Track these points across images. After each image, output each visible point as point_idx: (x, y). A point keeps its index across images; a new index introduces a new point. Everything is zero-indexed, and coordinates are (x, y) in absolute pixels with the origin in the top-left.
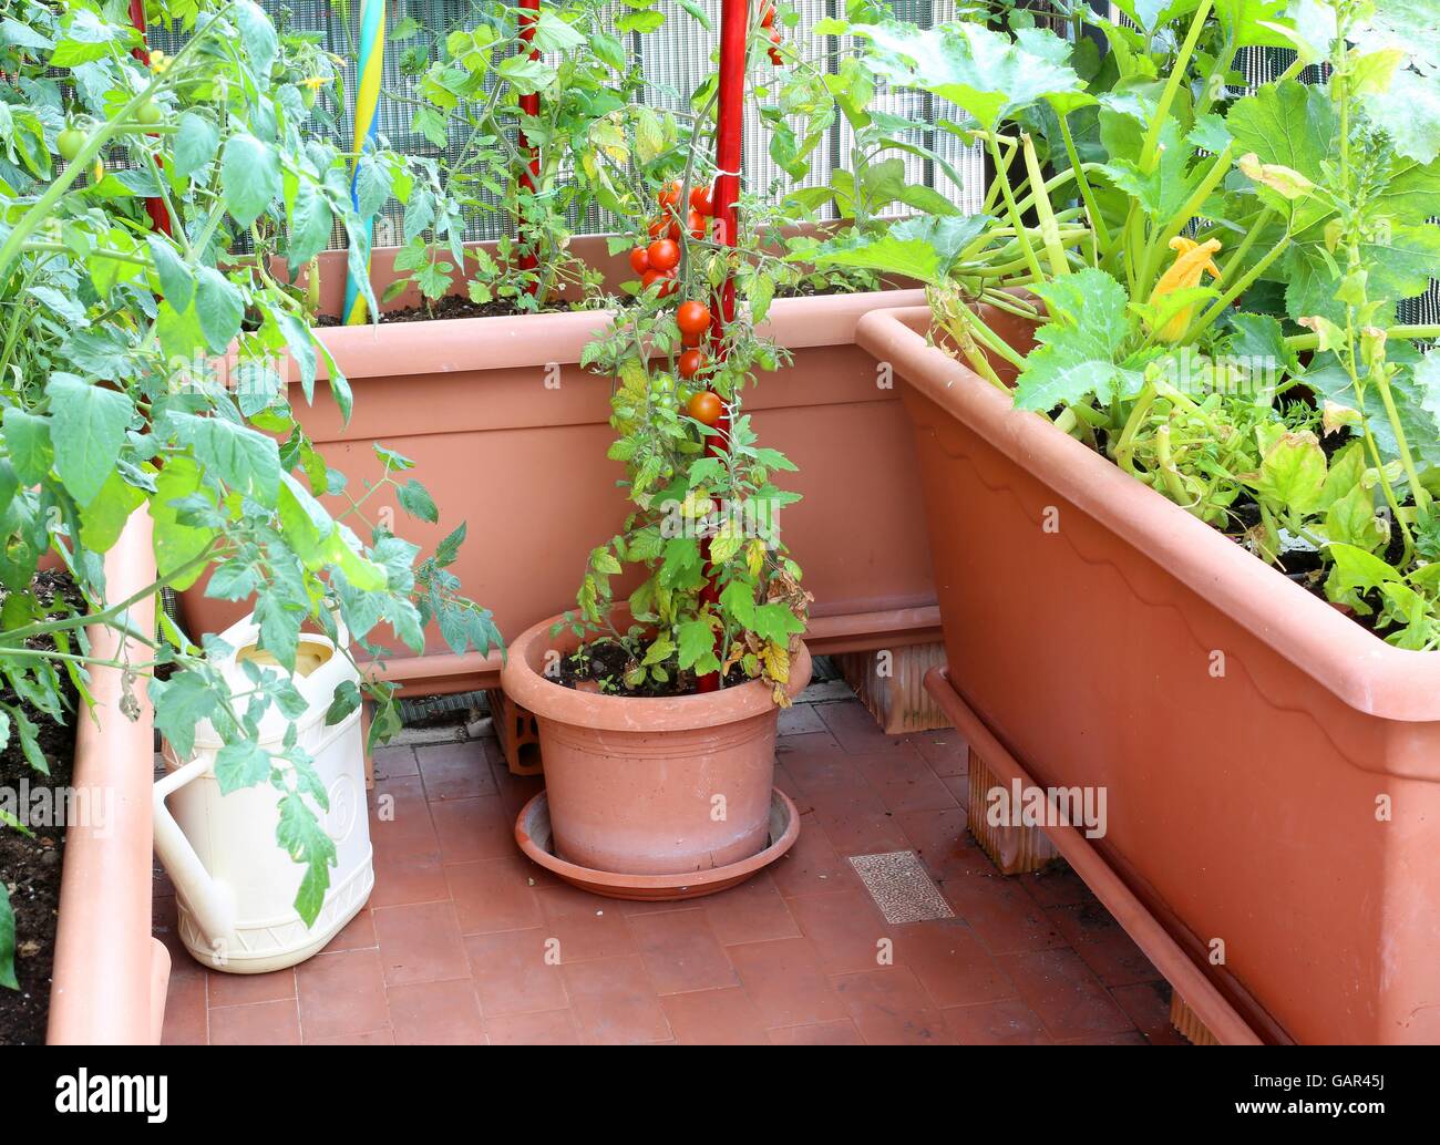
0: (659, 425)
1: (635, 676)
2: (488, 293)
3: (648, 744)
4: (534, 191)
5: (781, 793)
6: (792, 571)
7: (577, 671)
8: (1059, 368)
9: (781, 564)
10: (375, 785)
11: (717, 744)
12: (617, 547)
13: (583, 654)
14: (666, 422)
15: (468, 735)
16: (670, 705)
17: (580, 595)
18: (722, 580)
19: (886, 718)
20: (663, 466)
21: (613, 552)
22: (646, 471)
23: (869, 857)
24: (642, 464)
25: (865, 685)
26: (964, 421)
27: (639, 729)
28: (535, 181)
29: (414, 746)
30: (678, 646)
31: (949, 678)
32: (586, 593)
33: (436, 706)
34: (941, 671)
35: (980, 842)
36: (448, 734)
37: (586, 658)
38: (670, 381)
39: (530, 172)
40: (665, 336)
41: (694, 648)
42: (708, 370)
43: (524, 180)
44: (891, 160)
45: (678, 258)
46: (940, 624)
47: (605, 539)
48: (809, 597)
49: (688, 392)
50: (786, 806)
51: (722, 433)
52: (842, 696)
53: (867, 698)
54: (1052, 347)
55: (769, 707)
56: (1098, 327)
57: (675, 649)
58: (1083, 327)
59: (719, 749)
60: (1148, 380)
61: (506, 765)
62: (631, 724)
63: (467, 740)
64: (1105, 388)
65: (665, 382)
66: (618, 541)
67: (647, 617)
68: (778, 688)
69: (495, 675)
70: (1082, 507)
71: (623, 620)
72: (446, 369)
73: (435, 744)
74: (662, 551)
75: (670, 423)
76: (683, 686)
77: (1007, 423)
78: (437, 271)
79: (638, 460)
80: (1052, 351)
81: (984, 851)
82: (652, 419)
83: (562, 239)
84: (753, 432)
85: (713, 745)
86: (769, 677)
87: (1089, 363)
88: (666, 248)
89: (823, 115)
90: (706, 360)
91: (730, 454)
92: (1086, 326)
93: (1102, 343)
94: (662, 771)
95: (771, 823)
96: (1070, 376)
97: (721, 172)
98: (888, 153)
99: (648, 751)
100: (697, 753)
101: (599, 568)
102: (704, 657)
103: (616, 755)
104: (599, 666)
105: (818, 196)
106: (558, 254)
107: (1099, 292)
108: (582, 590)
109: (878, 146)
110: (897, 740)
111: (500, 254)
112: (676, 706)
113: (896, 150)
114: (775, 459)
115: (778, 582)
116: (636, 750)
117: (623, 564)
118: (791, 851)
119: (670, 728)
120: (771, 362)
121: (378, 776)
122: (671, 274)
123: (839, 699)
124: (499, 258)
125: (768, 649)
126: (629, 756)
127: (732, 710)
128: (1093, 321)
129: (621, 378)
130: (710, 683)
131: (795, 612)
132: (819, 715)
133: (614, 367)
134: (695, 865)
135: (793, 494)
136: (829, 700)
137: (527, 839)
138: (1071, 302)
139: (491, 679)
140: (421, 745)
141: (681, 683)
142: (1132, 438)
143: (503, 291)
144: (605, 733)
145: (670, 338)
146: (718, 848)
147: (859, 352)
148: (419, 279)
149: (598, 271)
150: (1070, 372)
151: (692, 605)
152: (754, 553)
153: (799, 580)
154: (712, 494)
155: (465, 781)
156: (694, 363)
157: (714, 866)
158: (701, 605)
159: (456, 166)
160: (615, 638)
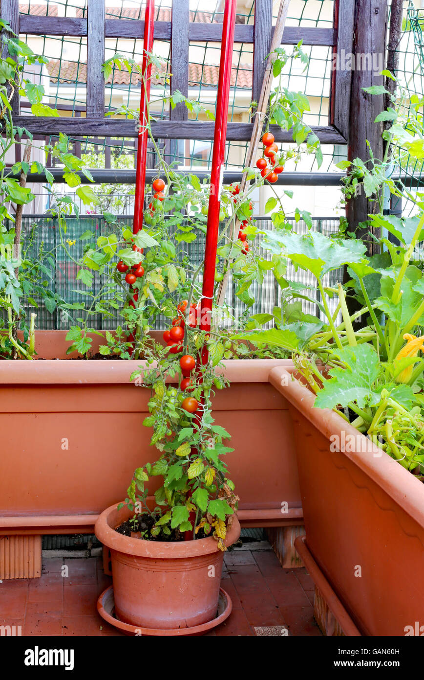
0: (167, 411)
1: (155, 531)
2: (109, 351)
3: (157, 564)
4: (135, 308)
5: (226, 593)
6: (230, 485)
7: (132, 527)
8: (340, 389)
9: (225, 482)
10: (41, 575)
11: (190, 567)
12: (148, 469)
13: (136, 519)
14: (170, 410)
15: (90, 554)
16: (167, 546)
17: (129, 490)
18: (195, 487)
19: (284, 560)
20: (167, 431)
21: (145, 470)
22: (159, 433)
23: (264, 628)
24: (156, 430)
25: (276, 543)
26: (306, 416)
27: (152, 557)
28: (136, 303)
29: (64, 558)
30: (172, 517)
31: (306, 544)
32: (132, 489)
33: (79, 541)
34: (303, 539)
35: (318, 624)
36: (80, 554)
37: (136, 521)
38: (175, 392)
39: (133, 299)
40: (174, 370)
41: (179, 518)
42: (191, 387)
43: (131, 303)
44: (297, 302)
45: (183, 335)
46: (302, 517)
47: (143, 465)
48: (237, 498)
49: (183, 397)
50: (227, 599)
51: (196, 416)
52: (266, 548)
53: (276, 550)
54: (336, 378)
55: (215, 550)
56: (364, 372)
57: (170, 519)
58: (355, 371)
59: (192, 569)
60: (382, 397)
61: (103, 570)
62: (148, 554)
63: (89, 557)
64: (362, 400)
65: (173, 392)
66: (148, 465)
67: (162, 503)
68: (220, 541)
69: (92, 527)
70: (351, 459)
71: (152, 505)
72: (81, 382)
73: (75, 558)
74: (167, 471)
75: (172, 410)
76: (178, 537)
77: (323, 418)
78: (85, 341)
79: (155, 427)
80: (336, 381)
81: (320, 629)
82: (164, 408)
83: (146, 330)
84: (213, 418)
85: (188, 567)
86: (216, 535)
87: (357, 389)
88: (178, 331)
89: (251, 273)
90: (192, 383)
91: (200, 426)
92: (357, 371)
93: (365, 380)
94: (164, 578)
95: (219, 606)
96: (345, 393)
97: (203, 297)
98: (295, 299)
99: (157, 567)
100: (181, 570)
101: (138, 478)
102: (184, 523)
103: (142, 568)
104: (144, 525)
105: (265, 318)
106: (144, 336)
107: (365, 356)
108: (130, 487)
109: (291, 297)
110: (288, 571)
111: (117, 334)
112: (170, 546)
113: (299, 299)
114: (221, 432)
115: (223, 491)
116: (151, 567)
117: (150, 476)
118: (227, 621)
119: (167, 557)
120: (220, 386)
121: (44, 571)
122: (180, 343)
123: (264, 550)
124: (116, 336)
125: (217, 522)
126: (147, 569)
127: (197, 550)
128: (362, 369)
129: (154, 389)
130: (187, 536)
131: (230, 505)
132: (253, 556)
133: (151, 385)
134: (178, 626)
135: (230, 448)
136: (259, 550)
137: (102, 606)
138: (350, 359)
139: (90, 528)
140: (68, 558)
141: (175, 536)
142: (375, 425)
143: (115, 351)
144: (138, 557)
145: (176, 372)
146: (189, 618)
147: (270, 385)
148: (77, 344)
149: (161, 345)
150: (346, 391)
151: (183, 498)
152: (209, 475)
153: (233, 489)
154: (191, 446)
155: (84, 576)
156: (187, 384)
157: (187, 627)
158: (187, 499)
159: (98, 295)
160: (149, 512)
